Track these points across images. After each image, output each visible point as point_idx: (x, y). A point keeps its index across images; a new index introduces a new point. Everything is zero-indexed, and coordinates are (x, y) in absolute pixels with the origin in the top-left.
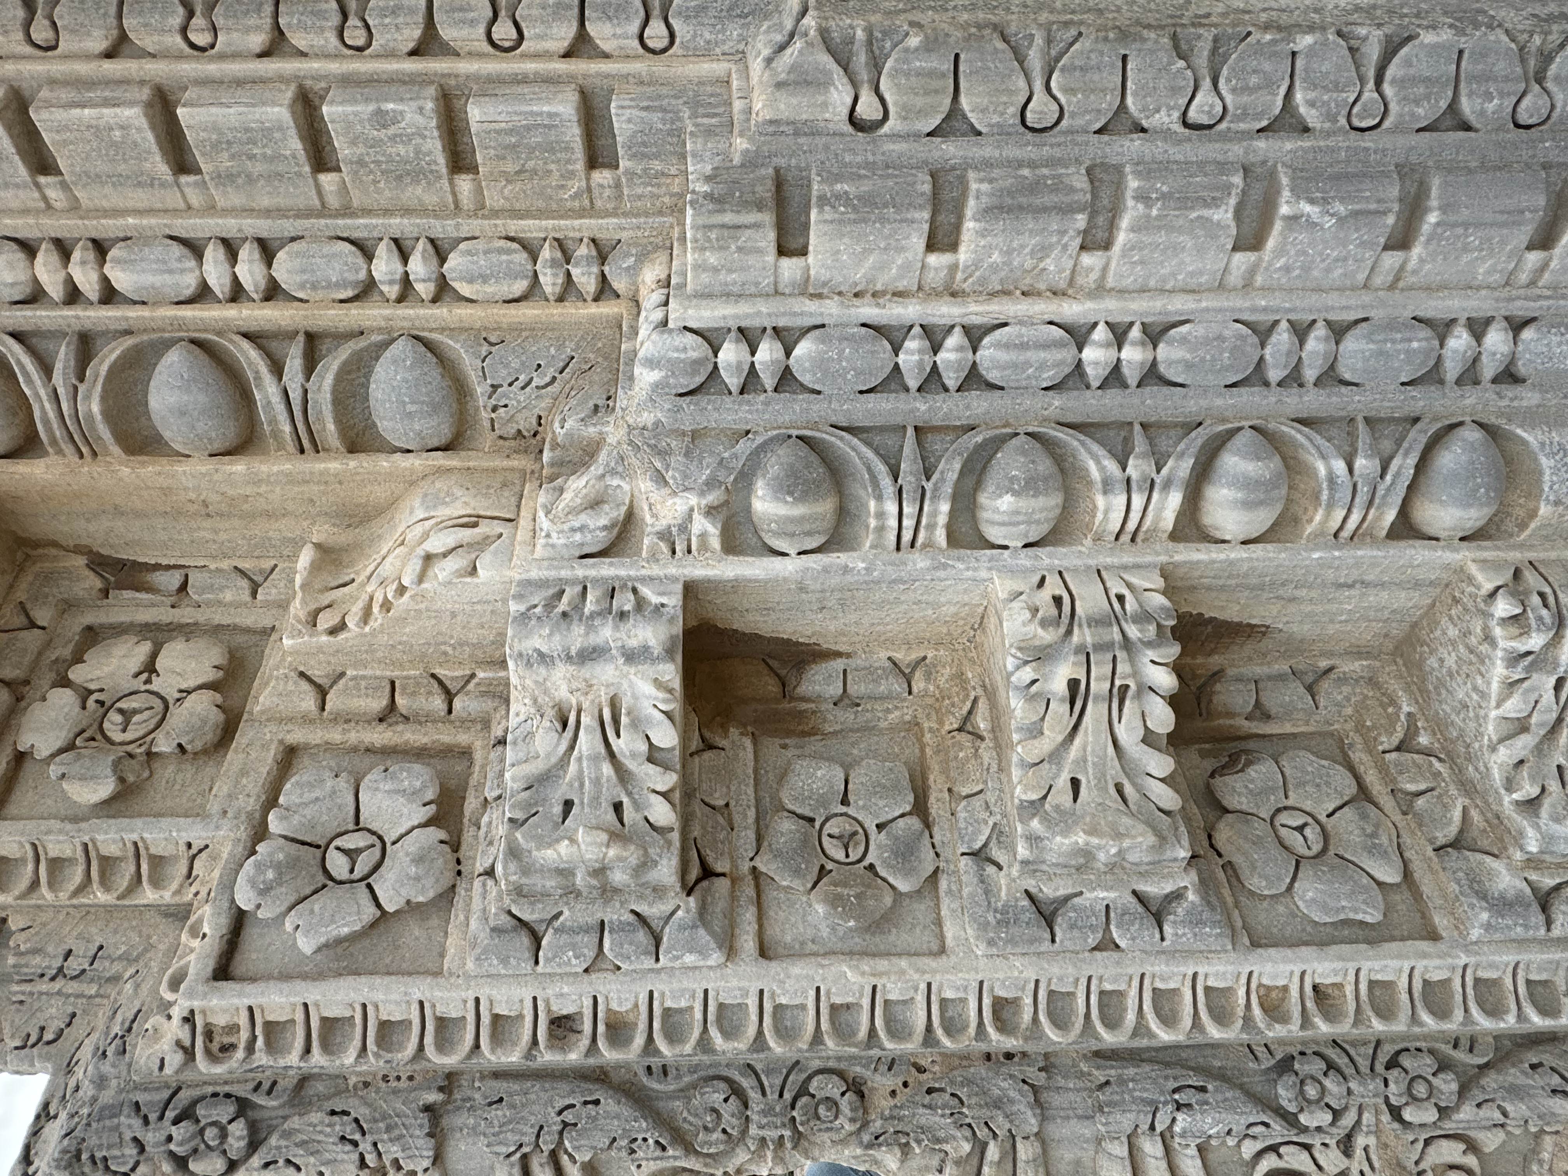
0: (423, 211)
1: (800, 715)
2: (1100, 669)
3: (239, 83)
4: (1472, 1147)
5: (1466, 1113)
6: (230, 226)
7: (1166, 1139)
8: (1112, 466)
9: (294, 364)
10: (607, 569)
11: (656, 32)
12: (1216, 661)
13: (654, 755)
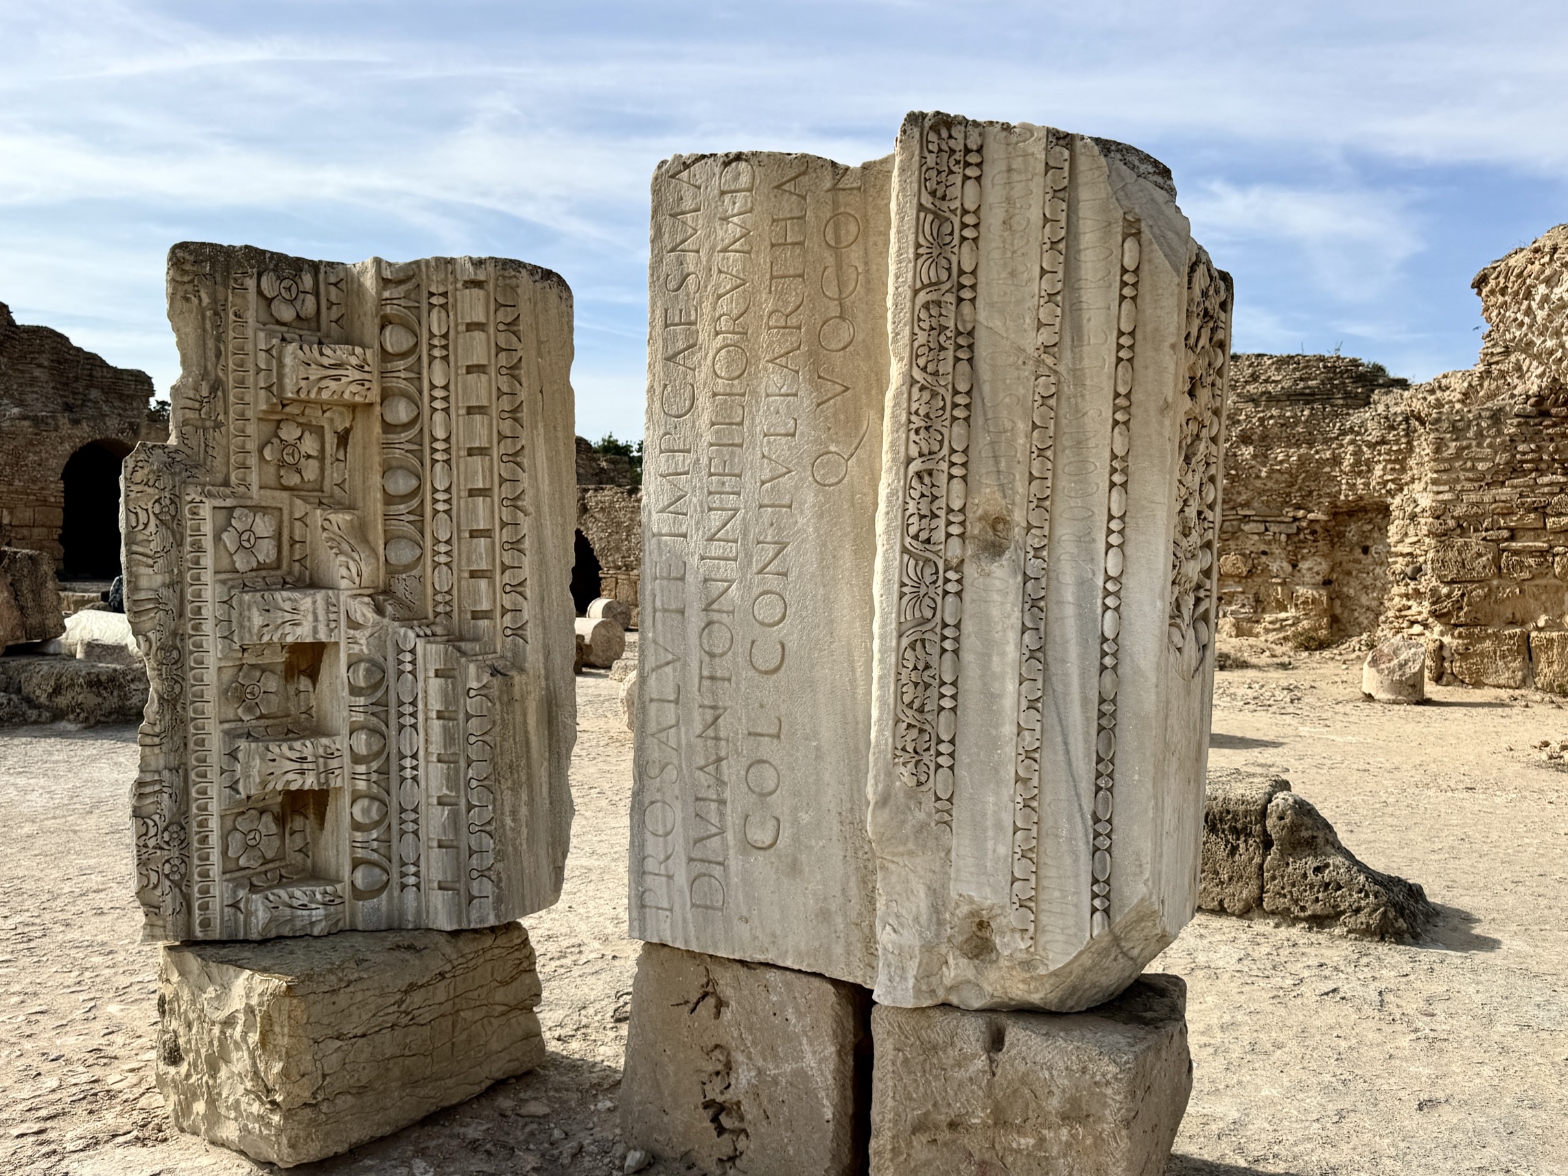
0: (460, 560)
1: (292, 677)
2: (311, 766)
3: (493, 512)
4: (155, 887)
5: (168, 883)
6: (454, 502)
7: (161, 791)
8: (375, 768)
9: (412, 518)
10: (343, 617)
11: (509, 632)
12: (312, 816)
13: (284, 636)
